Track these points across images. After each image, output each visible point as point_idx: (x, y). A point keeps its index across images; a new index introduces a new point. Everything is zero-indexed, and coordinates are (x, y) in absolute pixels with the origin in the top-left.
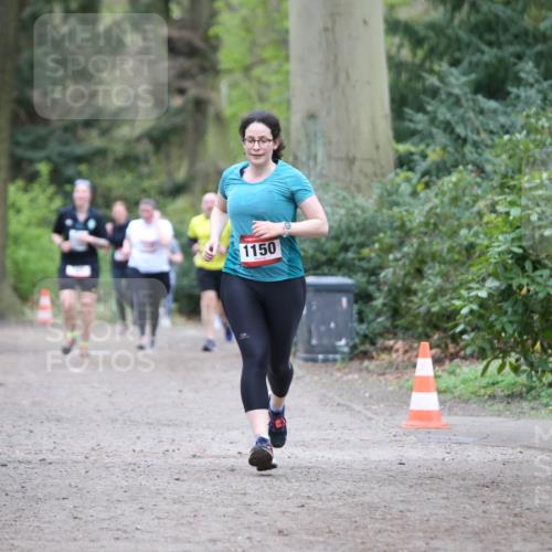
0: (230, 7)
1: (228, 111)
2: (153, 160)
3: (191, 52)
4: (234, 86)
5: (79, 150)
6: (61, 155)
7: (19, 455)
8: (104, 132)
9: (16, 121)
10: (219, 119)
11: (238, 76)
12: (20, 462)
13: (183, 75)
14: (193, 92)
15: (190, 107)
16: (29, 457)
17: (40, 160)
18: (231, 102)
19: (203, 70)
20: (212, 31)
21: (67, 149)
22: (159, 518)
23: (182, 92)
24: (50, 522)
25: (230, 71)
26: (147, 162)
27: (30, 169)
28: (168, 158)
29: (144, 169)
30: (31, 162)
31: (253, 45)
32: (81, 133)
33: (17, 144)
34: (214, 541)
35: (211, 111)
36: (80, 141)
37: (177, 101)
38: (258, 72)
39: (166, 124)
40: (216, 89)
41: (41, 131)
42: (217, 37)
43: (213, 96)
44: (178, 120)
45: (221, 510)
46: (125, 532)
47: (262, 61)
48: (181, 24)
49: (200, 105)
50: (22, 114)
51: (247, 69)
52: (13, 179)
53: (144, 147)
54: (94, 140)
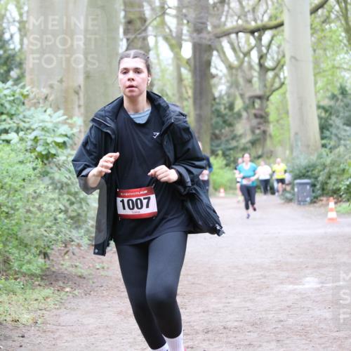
0: (272, 104)
1: (273, 133)
2: (252, 149)
3: (261, 117)
4: (274, 126)
5: (230, 146)
8: (237, 141)
9: (212, 140)
10: (270, 136)
11: (275, 123)
13: (259, 123)
14: (262, 128)
15: (262, 133)
17: (219, 150)
18: (274, 131)
19: (265, 122)
20: (267, 110)
21: (227, 146)
23: (259, 128)
25: (273, 122)
26: (250, 149)
27: (216, 153)
28: (256, 148)
30: (217, 151)
31: (279, 114)
32: (231, 142)
33: (212, 146)
35: (268, 134)
36: (230, 144)
37: (257, 131)
38: (281, 122)
39: (254, 138)
40: (268, 127)
41: (218, 142)
42: (268, 112)
43: (268, 129)
44: (258, 137)
47: (282, 118)
48: (259, 109)
49: (264, 132)
50: (214, 137)
51: (278, 121)
53: (249, 145)
54: (234, 144)
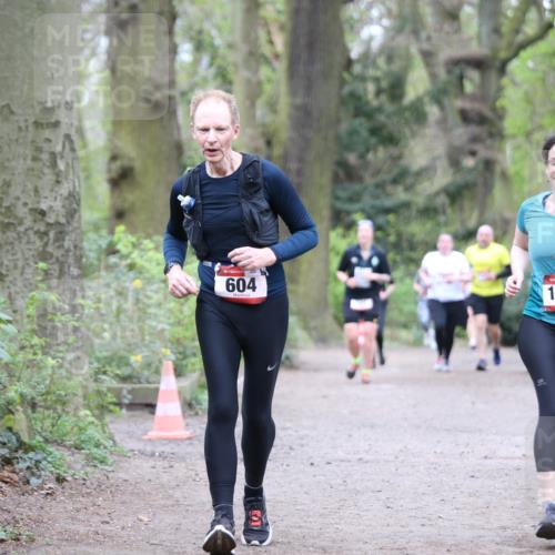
0: (515, 84)
1: (512, 169)
2: (449, 211)
3: (482, 120)
4: (517, 148)
5: (388, 203)
6: (373, 207)
7: (341, 454)
8: (408, 188)
9: (336, 180)
10: (504, 176)
11: (521, 140)
12: (342, 461)
13: (475, 139)
14: (483, 152)
15: (481, 167)
16: (349, 457)
17: (356, 212)
18: (514, 162)
19: (491, 135)
20: (499, 103)
21: (378, 203)
22: (457, 509)
23: (473, 154)
24: (367, 510)
25: (514, 136)
26: (444, 212)
27: (347, 219)
28: (461, 209)
29: (442, 219)
30: (348, 213)
31: (534, 113)
32: (389, 188)
33: (337, 198)
34: (504, 528)
35: (498, 169)
36: (388, 195)
37: (469, 162)
38: (537, 136)
40: (502, 150)
42: (503, 108)
43: (499, 157)
44: (470, 178)
45: (509, 503)
46: (430, 520)
47: (541, 127)
48: (473, 98)
49: (489, 165)
50: (341, 173)
51: (528, 134)
52: (334, 227)
53: (442, 200)
54: (400, 195)
